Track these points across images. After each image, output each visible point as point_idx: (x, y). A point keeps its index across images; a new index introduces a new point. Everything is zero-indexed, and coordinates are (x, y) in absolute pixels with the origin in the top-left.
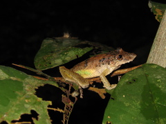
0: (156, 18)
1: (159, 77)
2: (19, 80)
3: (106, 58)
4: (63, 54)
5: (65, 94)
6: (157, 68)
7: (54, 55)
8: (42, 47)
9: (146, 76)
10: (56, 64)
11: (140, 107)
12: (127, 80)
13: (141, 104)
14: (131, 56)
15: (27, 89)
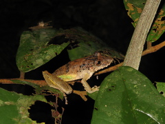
0: (128, 13)
1: (135, 82)
2: (13, 103)
3: (86, 63)
4: (43, 53)
5: (54, 108)
6: (132, 72)
7: (34, 53)
8: (21, 44)
9: (123, 80)
10: (37, 65)
11: (120, 116)
12: (107, 87)
13: (121, 113)
14: (108, 60)
15: (21, 112)
